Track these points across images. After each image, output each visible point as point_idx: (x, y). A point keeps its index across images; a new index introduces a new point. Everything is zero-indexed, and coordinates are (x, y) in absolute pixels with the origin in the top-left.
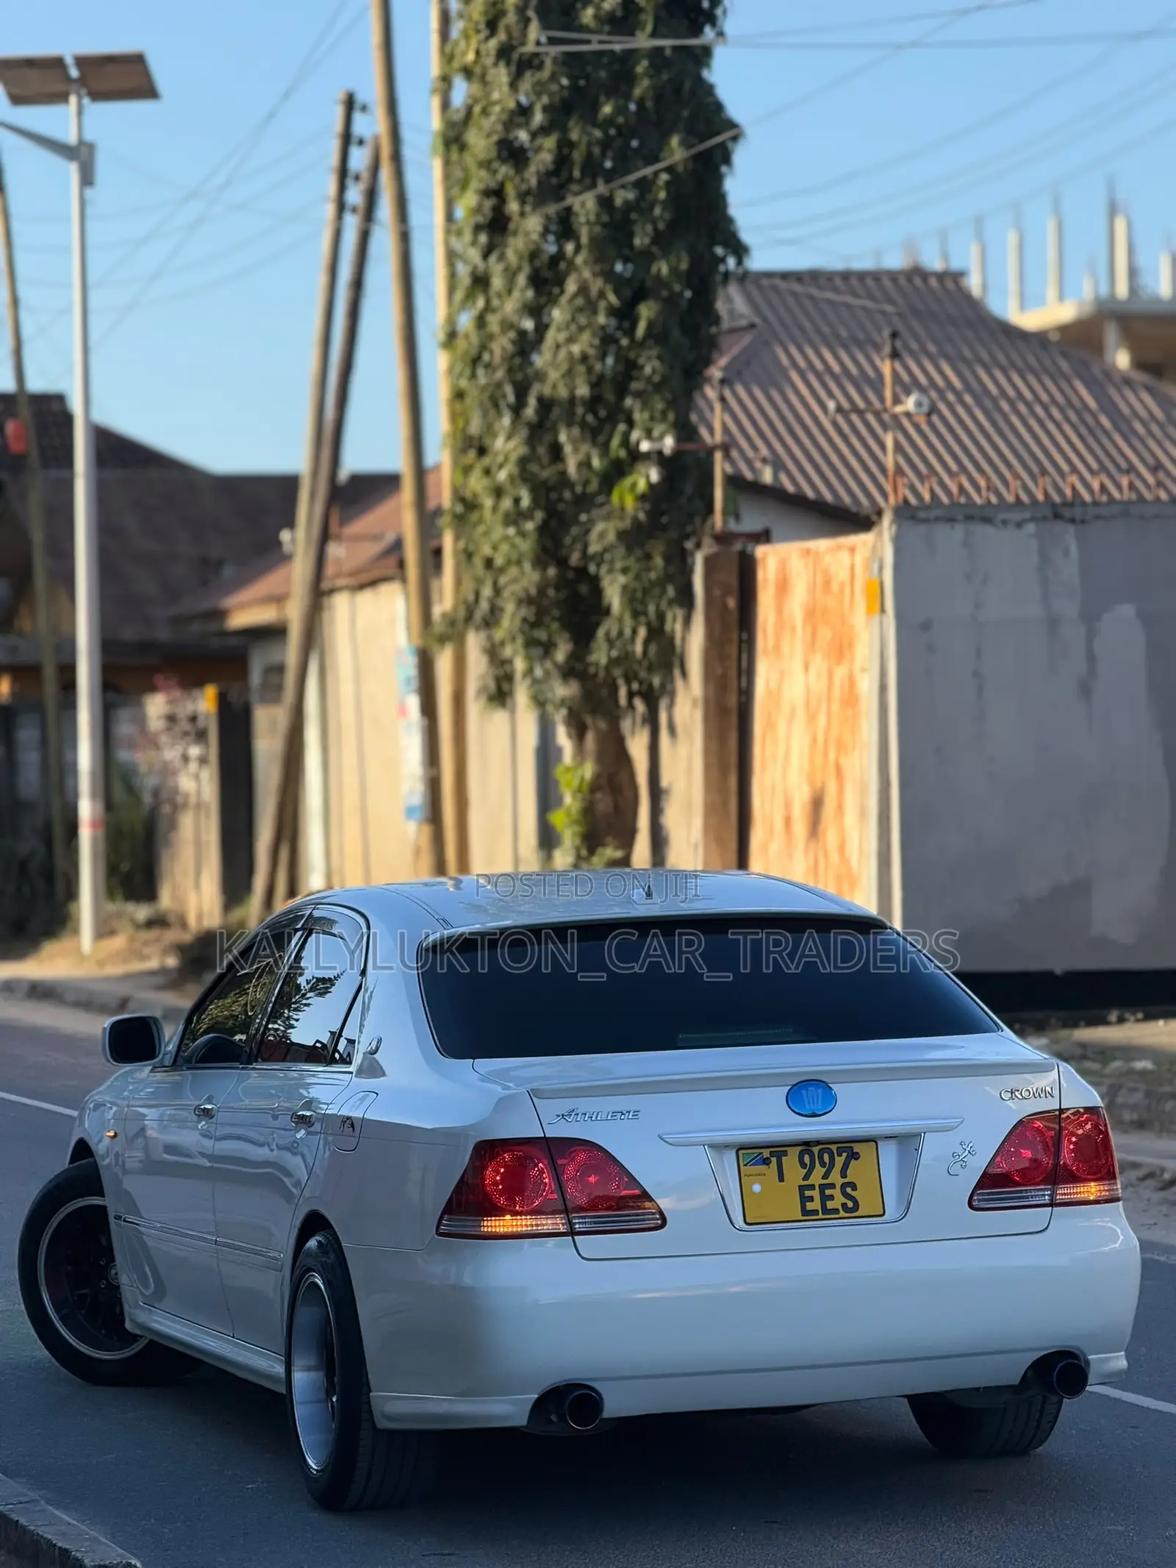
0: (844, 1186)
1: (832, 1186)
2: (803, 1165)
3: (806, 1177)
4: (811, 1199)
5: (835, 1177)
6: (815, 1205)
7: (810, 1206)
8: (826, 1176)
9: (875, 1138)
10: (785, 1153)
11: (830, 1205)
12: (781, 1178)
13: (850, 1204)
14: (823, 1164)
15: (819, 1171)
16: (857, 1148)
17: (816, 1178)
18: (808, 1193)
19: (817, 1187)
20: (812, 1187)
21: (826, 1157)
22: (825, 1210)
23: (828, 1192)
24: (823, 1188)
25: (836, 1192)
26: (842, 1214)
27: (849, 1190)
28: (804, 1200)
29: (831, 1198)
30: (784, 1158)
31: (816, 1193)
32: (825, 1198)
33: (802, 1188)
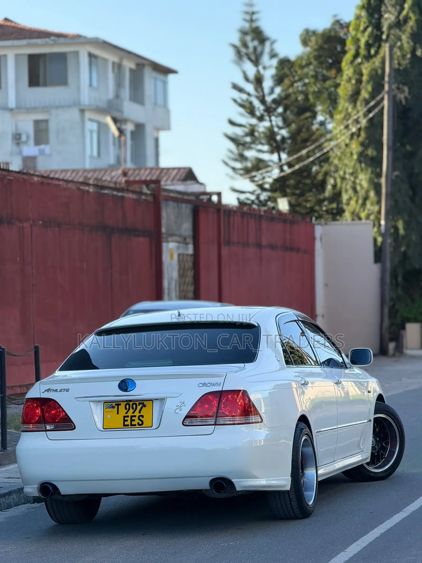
0: (139, 416)
1: (135, 416)
2: (126, 409)
3: (126, 413)
4: (127, 421)
5: (137, 413)
6: (128, 423)
7: (126, 423)
8: (133, 413)
9: (152, 399)
10: (120, 404)
11: (133, 423)
12: (118, 413)
13: (140, 423)
14: (133, 408)
15: (131, 411)
16: (145, 403)
17: (130, 414)
18: (126, 419)
19: (130, 417)
20: (128, 417)
21: (134, 406)
22: (132, 425)
23: (133, 418)
24: (132, 417)
25: (136, 419)
26: (137, 426)
27: (141, 418)
28: (125, 421)
29: (134, 420)
30: (119, 406)
31: (129, 419)
32: (132, 420)
33: (124, 417)
